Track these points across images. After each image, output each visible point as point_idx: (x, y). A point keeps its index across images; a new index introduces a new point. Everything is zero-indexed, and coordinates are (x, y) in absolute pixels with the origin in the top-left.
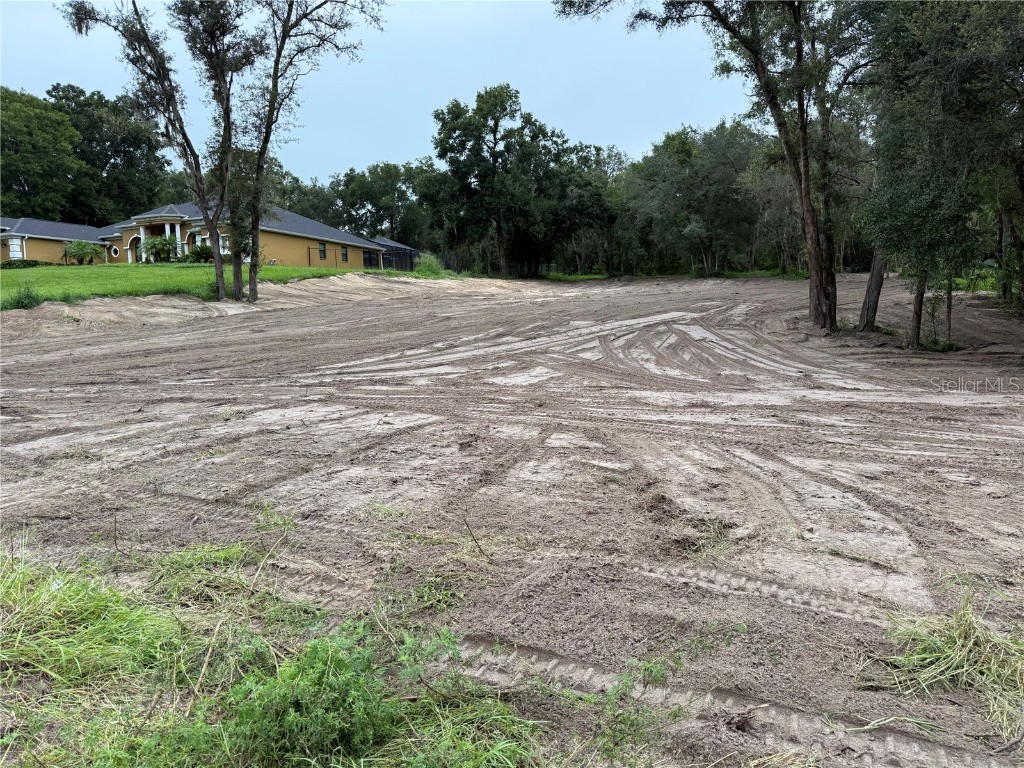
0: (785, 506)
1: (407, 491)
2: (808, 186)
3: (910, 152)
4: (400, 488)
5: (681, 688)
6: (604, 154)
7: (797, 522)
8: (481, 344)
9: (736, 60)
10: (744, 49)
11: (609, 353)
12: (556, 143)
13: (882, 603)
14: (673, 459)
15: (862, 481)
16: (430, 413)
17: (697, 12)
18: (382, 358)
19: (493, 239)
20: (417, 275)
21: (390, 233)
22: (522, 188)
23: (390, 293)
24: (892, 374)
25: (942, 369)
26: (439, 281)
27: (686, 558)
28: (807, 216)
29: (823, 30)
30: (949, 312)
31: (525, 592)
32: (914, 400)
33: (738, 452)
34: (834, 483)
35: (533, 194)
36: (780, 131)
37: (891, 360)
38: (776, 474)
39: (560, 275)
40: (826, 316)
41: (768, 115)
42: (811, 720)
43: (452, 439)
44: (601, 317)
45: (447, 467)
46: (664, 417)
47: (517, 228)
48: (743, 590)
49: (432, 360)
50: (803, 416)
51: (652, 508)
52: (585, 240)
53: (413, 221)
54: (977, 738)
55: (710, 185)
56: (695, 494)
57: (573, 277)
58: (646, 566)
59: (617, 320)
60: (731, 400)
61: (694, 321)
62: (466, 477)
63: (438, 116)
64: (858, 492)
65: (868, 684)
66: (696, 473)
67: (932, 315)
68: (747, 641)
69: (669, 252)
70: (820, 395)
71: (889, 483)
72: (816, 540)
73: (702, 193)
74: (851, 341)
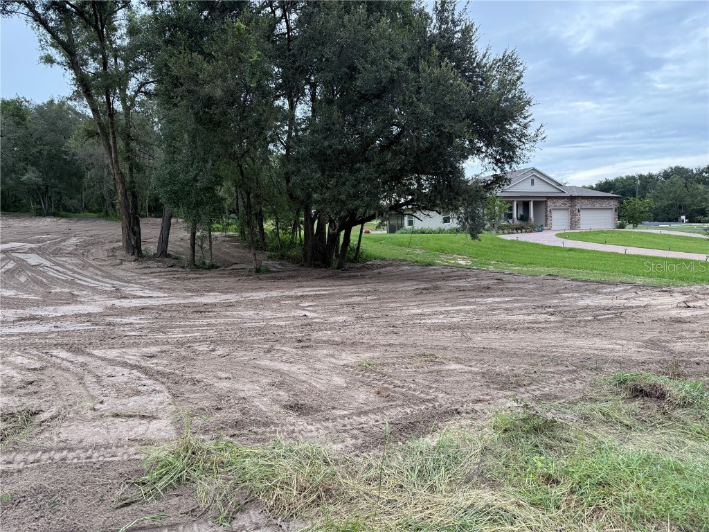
0: (86, 388)
2: (116, 157)
3: (178, 144)
7: (93, 398)
10: (62, 49)
13: (143, 442)
15: (145, 360)
24: (176, 285)
25: (206, 280)
28: (117, 177)
29: (122, 51)
30: (211, 245)
32: (186, 301)
33: (55, 352)
34: (125, 365)
36: (94, 114)
37: (176, 276)
38: (83, 365)
40: (134, 247)
41: (85, 102)
48: (38, 462)
50: (109, 319)
54: (187, 513)
55: (44, 145)
60: (56, 312)
61: (32, 250)
64: (140, 368)
65: (124, 502)
66: (15, 375)
67: (201, 247)
68: (32, 502)
69: (11, 193)
70: (125, 303)
71: (162, 358)
72: (104, 409)
73: (37, 150)
74: (151, 264)
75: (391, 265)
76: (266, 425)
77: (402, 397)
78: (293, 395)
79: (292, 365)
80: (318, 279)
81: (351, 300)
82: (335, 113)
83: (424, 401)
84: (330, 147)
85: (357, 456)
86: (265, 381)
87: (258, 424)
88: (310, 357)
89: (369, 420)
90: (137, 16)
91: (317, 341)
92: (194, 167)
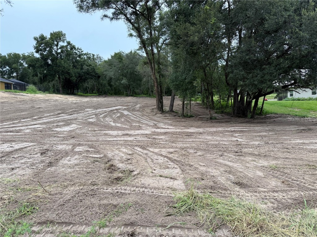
0: (148, 163)
1: (17, 172)
2: (155, 72)
3: (179, 64)
4: (15, 171)
5: (114, 226)
6: (95, 57)
7: (151, 168)
8: (52, 117)
9: (134, 33)
10: (136, 30)
11: (98, 119)
12: (79, 51)
13: (172, 189)
14: (117, 152)
15: (169, 154)
16: (31, 142)
17: (122, 18)
18: (12, 122)
19: (57, 81)
20: (27, 92)
21: (17, 78)
22: (67, 65)
23: (16, 99)
24: (177, 123)
25: (189, 122)
26: (36, 95)
27: (118, 183)
28: (155, 80)
29: (157, 28)
30: (190, 107)
31: (62, 203)
32: (182, 131)
33: (136, 148)
34: (162, 155)
35: (71, 67)
36: (147, 55)
37: (177, 120)
38: (146, 154)
39: (82, 94)
40: (160, 108)
41: (144, 50)
42: (152, 229)
43: (38, 151)
44: (96, 108)
45: (34, 162)
46: (115, 139)
47: (66, 78)
48: (135, 191)
49: (32, 123)
50: (154, 136)
51: (109, 169)
52: (89, 83)
53: (26, 73)
54: (195, 224)
55: (128, 69)
56: (123, 162)
57: (86, 95)
58: (105, 188)
59: (101, 109)
60: (135, 133)
61: (125, 109)
62: (42, 165)
63: (35, 39)
64: (167, 157)
65: (168, 214)
66: (124, 156)
67: (186, 108)
68: (135, 207)
69: (117, 88)
70: (159, 130)
71: (175, 154)
72: (156, 173)
73: (126, 71)
74: (167, 115)
75: (281, 117)
76: (225, 190)
77: (297, 186)
78: (237, 178)
79: (234, 163)
80: (241, 123)
81: (261, 134)
82: (253, 42)
83: (311, 190)
84: (250, 59)
85: (275, 212)
86: (222, 169)
87: (222, 189)
88: (243, 160)
89: (279, 196)
90: (163, 12)
91: (245, 153)
92: (185, 74)
